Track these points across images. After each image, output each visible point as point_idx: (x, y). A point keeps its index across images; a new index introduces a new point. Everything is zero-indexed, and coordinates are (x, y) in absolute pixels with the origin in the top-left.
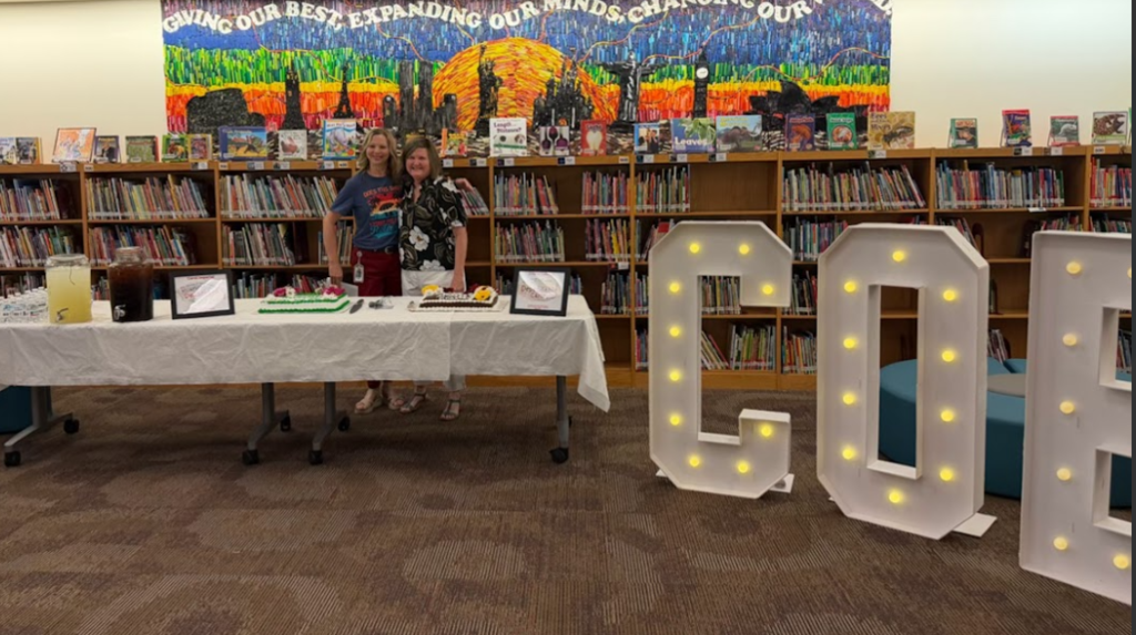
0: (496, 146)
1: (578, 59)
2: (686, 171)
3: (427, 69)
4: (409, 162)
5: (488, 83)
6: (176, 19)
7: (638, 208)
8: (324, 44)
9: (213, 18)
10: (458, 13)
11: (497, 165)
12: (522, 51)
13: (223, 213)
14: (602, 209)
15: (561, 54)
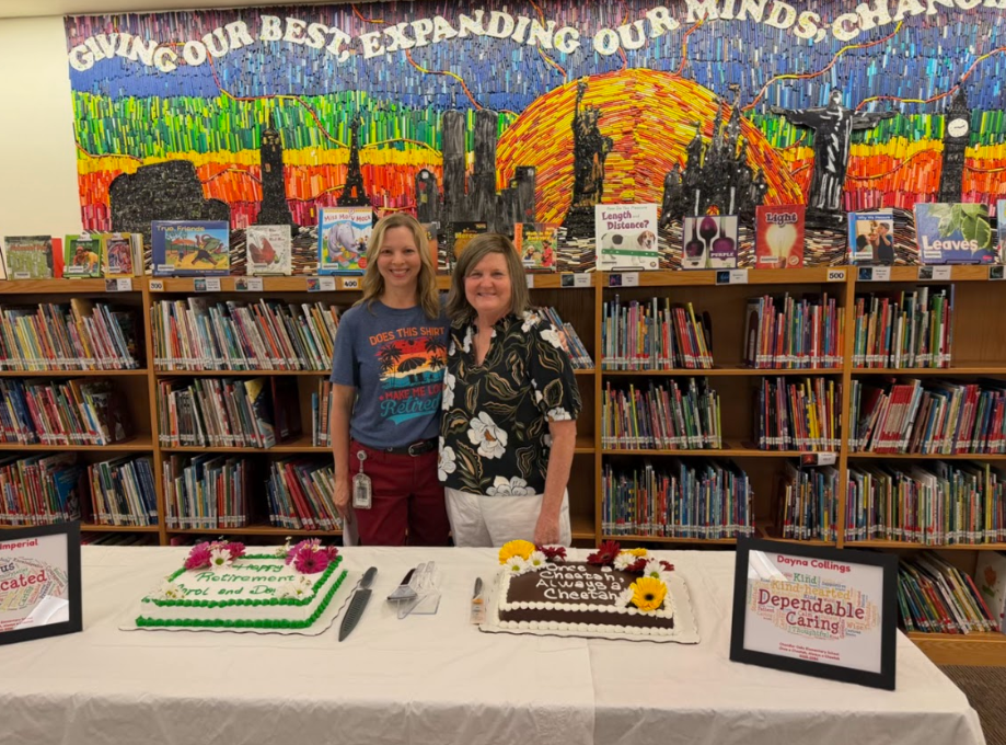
0: (606, 251)
1: (743, 104)
2: (948, 297)
3: (488, 125)
4: (470, 283)
5: (587, 146)
6: (89, 50)
7: (858, 359)
8: (322, 87)
9: (147, 46)
10: (541, 29)
11: (608, 285)
12: (647, 91)
13: (157, 361)
14: (791, 361)
15: (713, 95)
